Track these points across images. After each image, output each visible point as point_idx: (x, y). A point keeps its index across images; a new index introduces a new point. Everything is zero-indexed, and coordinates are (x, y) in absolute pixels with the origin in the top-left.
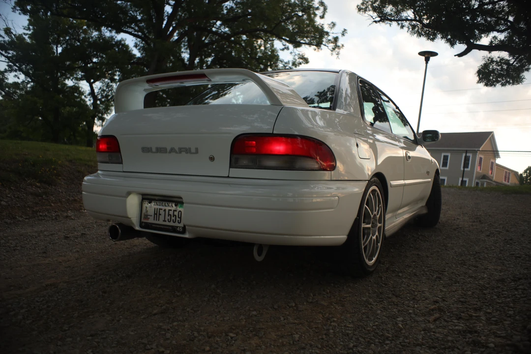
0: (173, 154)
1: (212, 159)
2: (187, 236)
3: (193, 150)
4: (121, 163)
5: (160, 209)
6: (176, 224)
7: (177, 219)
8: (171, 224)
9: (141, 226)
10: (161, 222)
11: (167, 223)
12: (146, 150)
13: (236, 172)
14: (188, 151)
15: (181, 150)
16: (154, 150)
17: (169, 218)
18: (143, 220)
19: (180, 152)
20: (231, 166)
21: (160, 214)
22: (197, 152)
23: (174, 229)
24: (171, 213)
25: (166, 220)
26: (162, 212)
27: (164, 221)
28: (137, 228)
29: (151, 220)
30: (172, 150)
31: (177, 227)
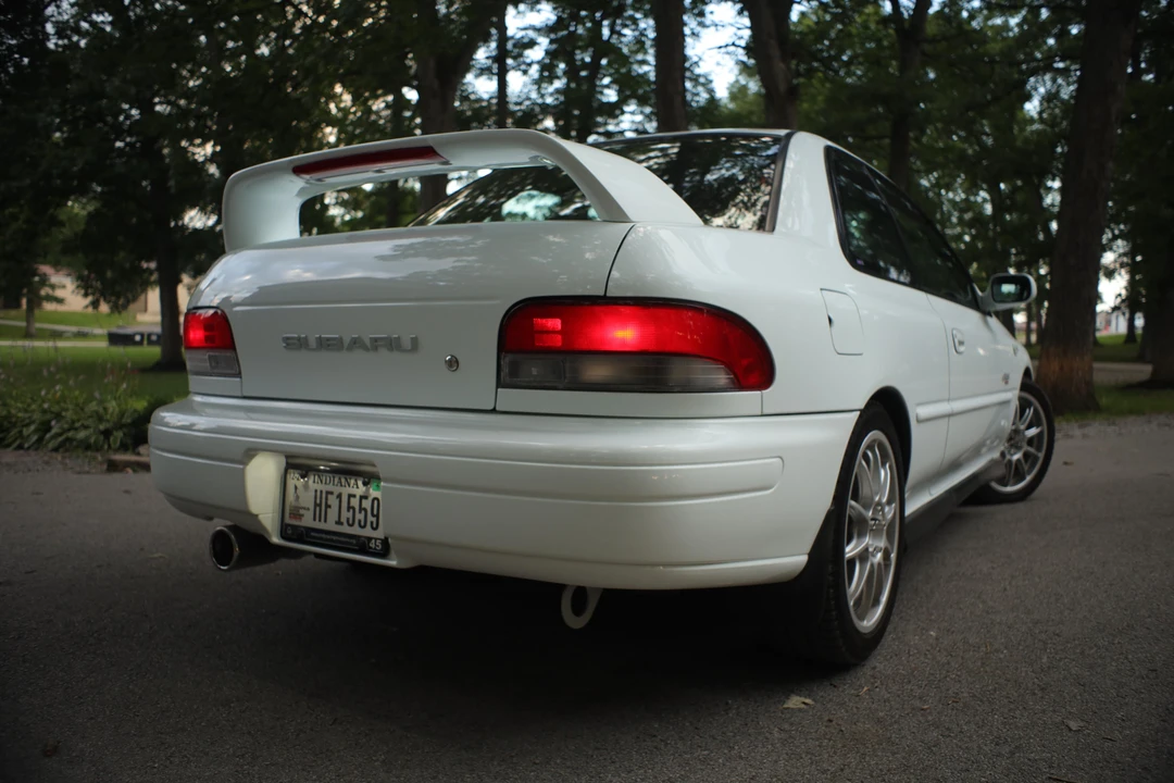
0: (358, 354)
1: (453, 364)
2: (393, 563)
3: (407, 344)
4: (239, 375)
5: (328, 493)
6: (368, 532)
7: (370, 518)
8: (356, 530)
9: (283, 536)
10: (331, 526)
11: (345, 529)
12: (296, 344)
13: (512, 398)
14: (393, 344)
15: (375, 344)
16: (313, 343)
17: (350, 514)
18: (288, 520)
19: (375, 349)
20: (500, 384)
21: (328, 506)
22: (415, 345)
23: (362, 546)
24: (355, 502)
25: (343, 520)
26: (333, 500)
27: (339, 522)
28: (276, 540)
29: (307, 521)
30: (356, 343)
31: (370, 539)
